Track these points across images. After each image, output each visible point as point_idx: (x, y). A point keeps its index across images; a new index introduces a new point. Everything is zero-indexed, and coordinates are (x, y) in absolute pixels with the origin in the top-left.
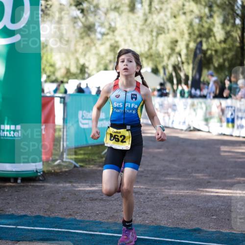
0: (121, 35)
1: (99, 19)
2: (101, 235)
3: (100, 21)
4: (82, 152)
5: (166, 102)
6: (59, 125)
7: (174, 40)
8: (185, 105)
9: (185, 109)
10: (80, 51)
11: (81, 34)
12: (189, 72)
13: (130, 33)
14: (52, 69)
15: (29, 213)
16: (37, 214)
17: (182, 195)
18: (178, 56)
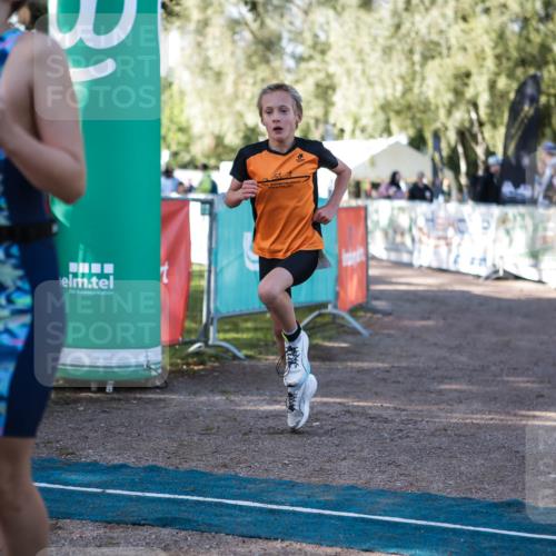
0: (342, 60)
1: (291, 23)
2: (294, 513)
3: (293, 28)
4: (249, 325)
5: (442, 214)
6: (200, 265)
7: (463, 70)
8: (487, 221)
9: (485, 228)
10: (248, 95)
11: (249, 57)
12: (494, 146)
13: (361, 56)
14: (182, 138)
15: (131, 461)
16: (151, 463)
17: (478, 424)
18: (471, 108)
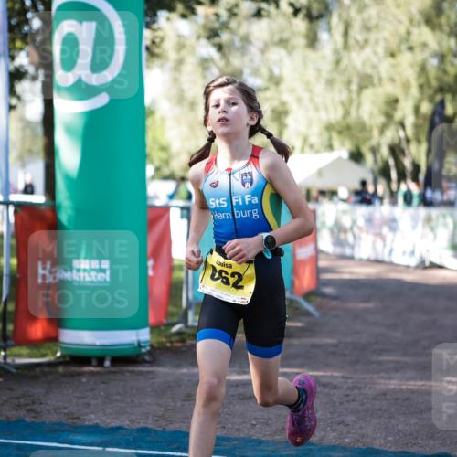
0: (292, 91)
1: (252, 61)
3: (252, 65)
5: (377, 215)
6: (180, 260)
7: (392, 98)
8: (415, 219)
9: (414, 227)
12: (419, 156)
13: (308, 87)
14: (163, 155)
15: (126, 424)
16: (142, 425)
17: (411, 390)
18: (400, 128)
